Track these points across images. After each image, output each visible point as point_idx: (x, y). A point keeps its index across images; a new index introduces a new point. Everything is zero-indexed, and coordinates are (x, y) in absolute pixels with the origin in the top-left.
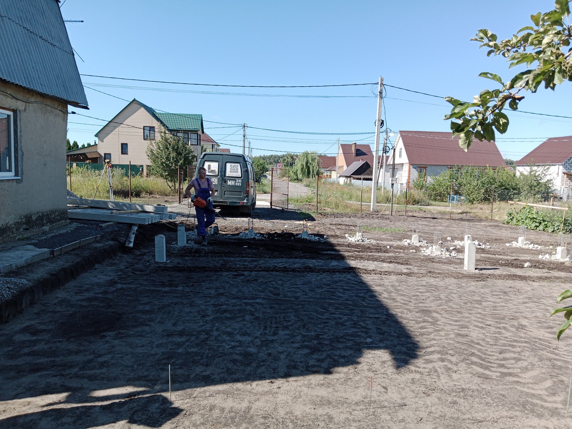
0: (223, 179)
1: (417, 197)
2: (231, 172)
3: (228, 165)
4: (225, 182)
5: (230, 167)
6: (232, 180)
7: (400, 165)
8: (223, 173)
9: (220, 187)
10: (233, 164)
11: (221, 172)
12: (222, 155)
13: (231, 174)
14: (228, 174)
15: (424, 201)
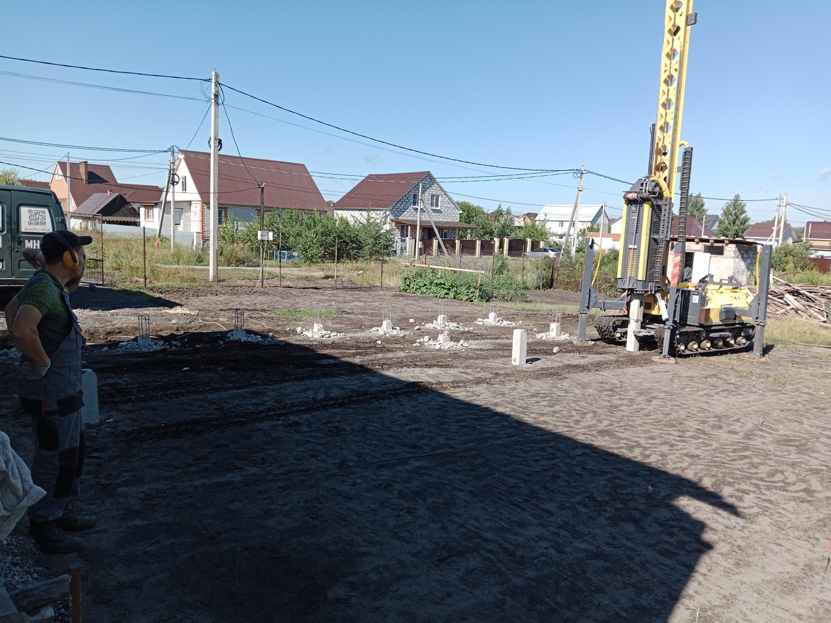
0: (13, 238)
1: (241, 255)
2: (30, 224)
3: (24, 211)
4: (21, 243)
5: (28, 215)
6: (33, 239)
7: (186, 204)
8: (14, 226)
9: (8, 252)
10: (34, 209)
11: (10, 223)
12: (10, 190)
13: (32, 227)
14: (25, 226)
15: (251, 261)
